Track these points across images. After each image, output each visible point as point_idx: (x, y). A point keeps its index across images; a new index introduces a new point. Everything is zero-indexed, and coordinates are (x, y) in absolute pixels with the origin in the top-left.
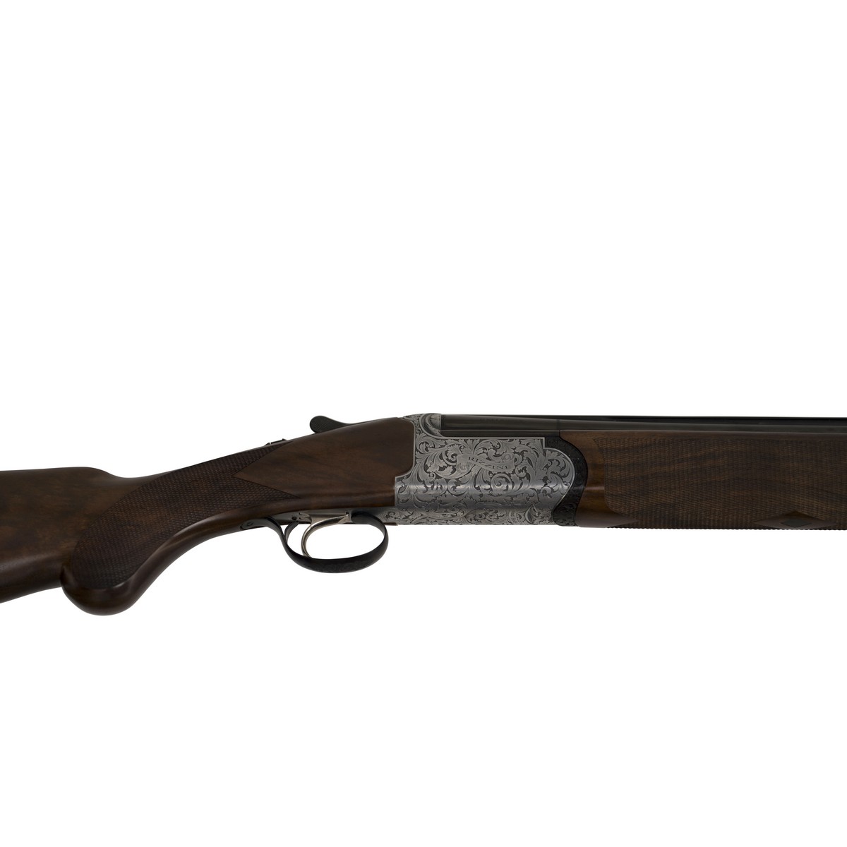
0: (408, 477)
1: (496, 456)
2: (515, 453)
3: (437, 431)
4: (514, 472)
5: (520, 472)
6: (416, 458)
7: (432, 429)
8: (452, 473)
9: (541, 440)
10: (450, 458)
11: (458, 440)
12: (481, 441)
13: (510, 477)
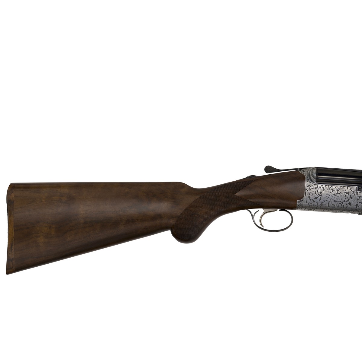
0: (302, 201)
1: (338, 194)
2: (345, 193)
3: (314, 180)
4: (344, 201)
5: (347, 201)
6: (306, 193)
7: (313, 179)
8: (320, 200)
9: (356, 187)
10: (319, 193)
11: (322, 185)
12: (332, 186)
13: (343, 203)
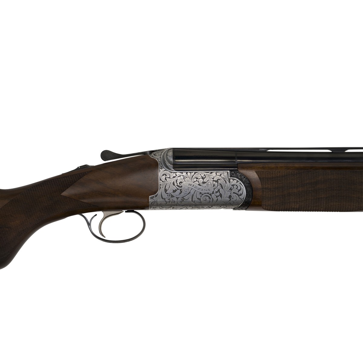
0: (156, 196)
1: (204, 183)
2: (213, 181)
3: (171, 166)
4: (213, 193)
5: (216, 192)
6: (160, 185)
7: (168, 164)
8: (180, 193)
9: (228, 172)
10: (179, 184)
11: (182, 173)
12: (195, 173)
13: (211, 196)
